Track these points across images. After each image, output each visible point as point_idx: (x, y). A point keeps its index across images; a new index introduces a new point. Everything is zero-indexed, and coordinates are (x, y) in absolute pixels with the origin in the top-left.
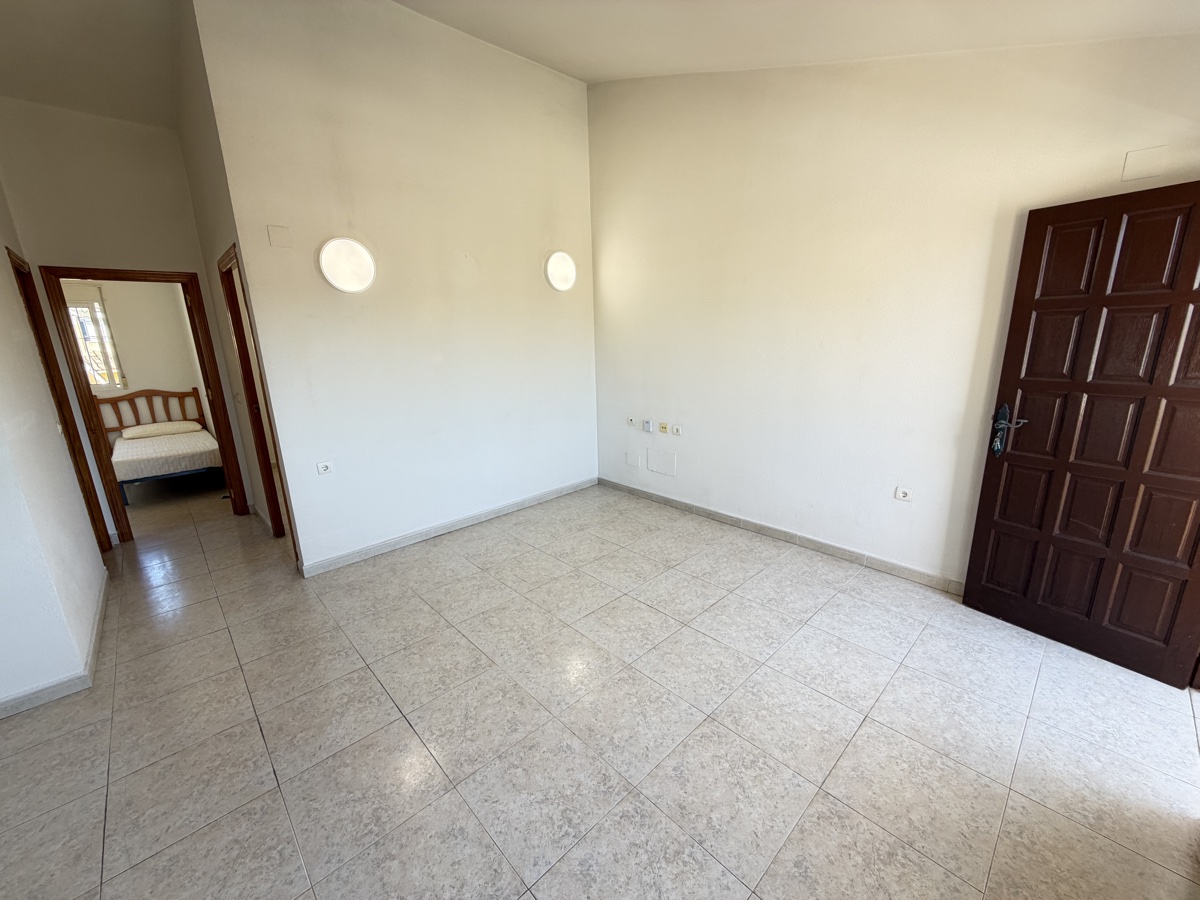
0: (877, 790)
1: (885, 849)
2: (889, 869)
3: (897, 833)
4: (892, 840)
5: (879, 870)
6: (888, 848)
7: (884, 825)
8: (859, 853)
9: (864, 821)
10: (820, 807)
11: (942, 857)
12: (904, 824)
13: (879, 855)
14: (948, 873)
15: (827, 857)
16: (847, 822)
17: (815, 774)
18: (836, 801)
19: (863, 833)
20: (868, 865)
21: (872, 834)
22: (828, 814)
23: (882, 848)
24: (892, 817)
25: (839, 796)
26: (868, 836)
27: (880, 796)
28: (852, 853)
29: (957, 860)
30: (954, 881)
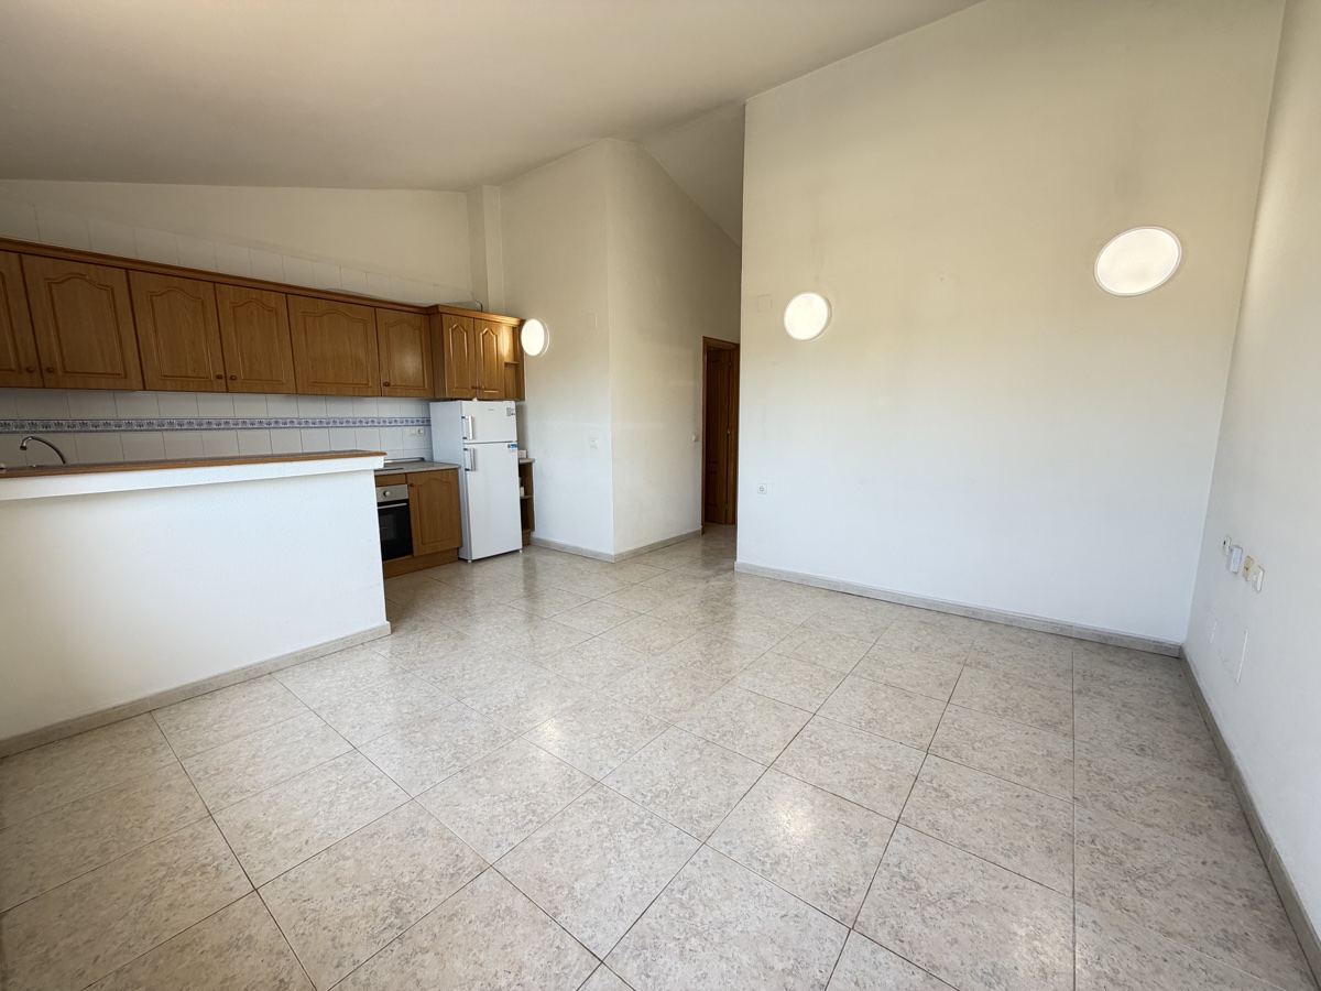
0: (473, 927)
1: (407, 908)
2: (387, 903)
3: (417, 928)
4: (413, 918)
5: (390, 894)
6: (405, 911)
7: (430, 918)
8: (411, 881)
9: (441, 898)
10: (469, 860)
11: (374, 968)
12: (423, 940)
13: (403, 899)
14: (358, 965)
15: (419, 854)
16: (447, 880)
17: (510, 865)
18: (471, 877)
19: (429, 892)
20: (398, 886)
21: (425, 900)
22: (460, 865)
23: (408, 905)
24: (436, 930)
25: (477, 883)
26: (425, 896)
27: (465, 928)
28: (414, 876)
29: (364, 985)
30: (348, 967)
